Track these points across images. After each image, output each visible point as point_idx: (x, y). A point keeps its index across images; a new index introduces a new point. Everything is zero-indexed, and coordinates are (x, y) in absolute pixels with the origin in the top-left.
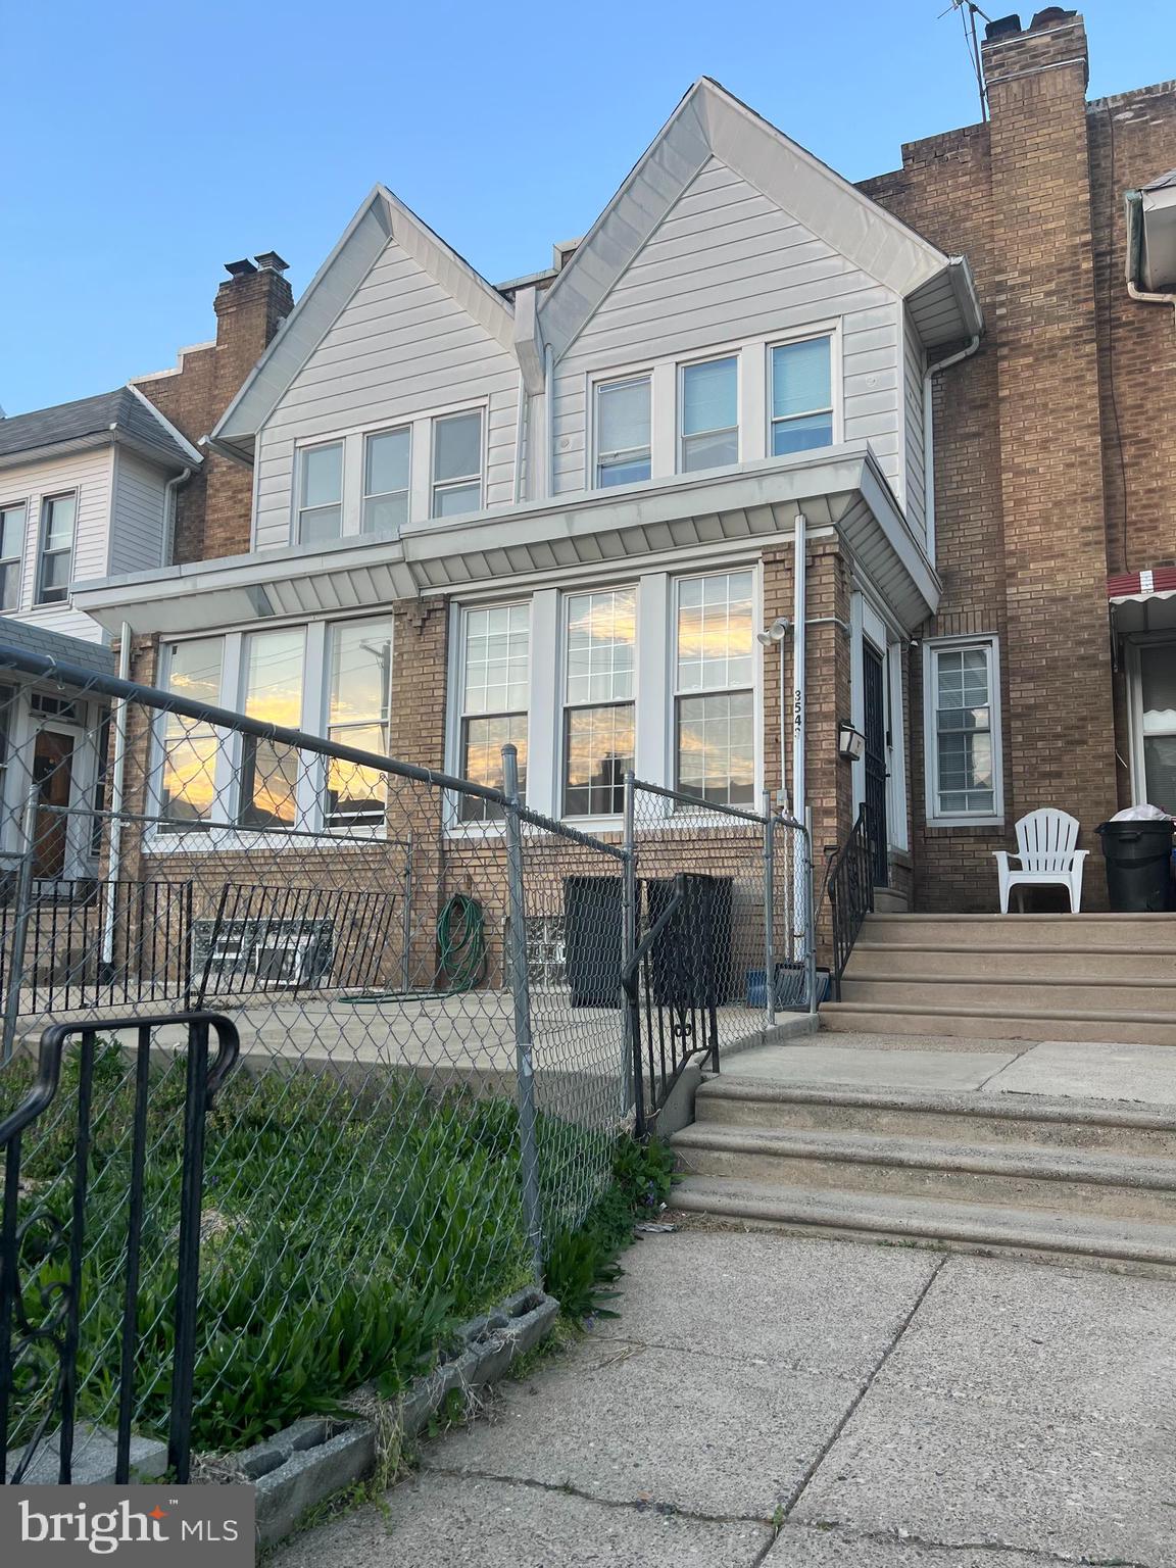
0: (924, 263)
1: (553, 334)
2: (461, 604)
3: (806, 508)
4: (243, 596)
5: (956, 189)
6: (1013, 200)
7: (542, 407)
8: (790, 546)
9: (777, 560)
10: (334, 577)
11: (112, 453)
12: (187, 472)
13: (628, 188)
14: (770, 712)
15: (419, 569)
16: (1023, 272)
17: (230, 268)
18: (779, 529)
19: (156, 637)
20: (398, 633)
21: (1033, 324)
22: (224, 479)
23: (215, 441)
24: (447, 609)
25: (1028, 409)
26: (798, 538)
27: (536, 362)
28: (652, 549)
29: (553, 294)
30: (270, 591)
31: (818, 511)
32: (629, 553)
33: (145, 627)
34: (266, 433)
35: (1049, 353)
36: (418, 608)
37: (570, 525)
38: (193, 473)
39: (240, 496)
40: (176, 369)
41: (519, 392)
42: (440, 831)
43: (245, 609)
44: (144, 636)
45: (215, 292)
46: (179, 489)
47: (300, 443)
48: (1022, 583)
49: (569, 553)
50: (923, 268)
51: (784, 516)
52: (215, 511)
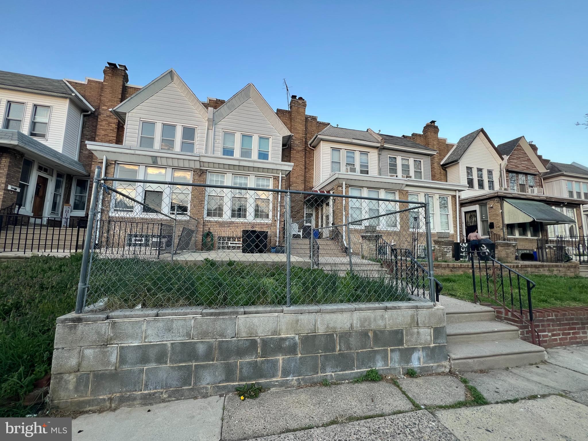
0: (288, 133)
1: (215, 119)
2: (209, 172)
3: (282, 171)
4: (150, 158)
7: (211, 133)
8: (279, 177)
9: (276, 178)
11: (68, 101)
12: (90, 112)
14: (273, 204)
15: (202, 163)
16: (295, 138)
18: (277, 173)
19: (115, 161)
20: (194, 175)
21: (296, 146)
23: (114, 111)
24: (207, 172)
26: (280, 176)
27: (211, 123)
28: (253, 171)
29: (217, 111)
31: (284, 172)
32: (249, 171)
33: (112, 157)
34: (130, 114)
35: (298, 152)
36: (200, 171)
40: (85, 82)
42: (203, 218)
45: (104, 68)
47: (141, 119)
49: (237, 168)
50: (287, 133)
51: (278, 172)
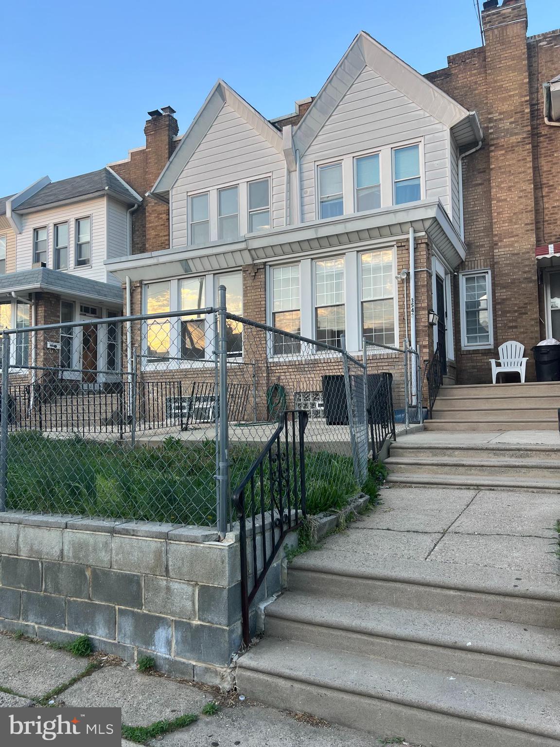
0: (458, 113)
1: (300, 146)
2: (270, 266)
3: (414, 224)
4: (179, 264)
5: (471, 76)
6: (496, 82)
7: (295, 176)
8: (408, 240)
9: (402, 246)
10: (217, 256)
11: (105, 199)
12: (136, 206)
13: (330, 80)
14: (401, 307)
15: (253, 252)
16: (500, 114)
17: (150, 114)
18: (403, 233)
19: (141, 282)
20: (244, 279)
21: (504, 136)
22: (153, 209)
23: (153, 194)
24: (265, 268)
25: (502, 173)
26: (411, 236)
27: (292, 158)
28: (350, 242)
29: (299, 128)
30: (190, 262)
31: (419, 226)
32: (341, 244)
33: (136, 277)
34: (174, 189)
36: (253, 268)
37: (316, 233)
38: (139, 206)
39: (161, 216)
40: (127, 159)
41: (285, 170)
42: (266, 358)
43: (179, 270)
44: (136, 282)
45: (144, 125)
46: (132, 213)
47: (189, 194)
48: (500, 248)
49: (315, 244)
50: (458, 116)
51: (405, 228)
52: (150, 223)
